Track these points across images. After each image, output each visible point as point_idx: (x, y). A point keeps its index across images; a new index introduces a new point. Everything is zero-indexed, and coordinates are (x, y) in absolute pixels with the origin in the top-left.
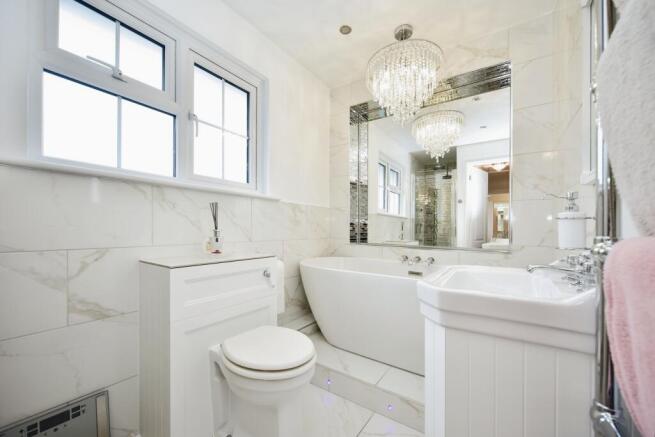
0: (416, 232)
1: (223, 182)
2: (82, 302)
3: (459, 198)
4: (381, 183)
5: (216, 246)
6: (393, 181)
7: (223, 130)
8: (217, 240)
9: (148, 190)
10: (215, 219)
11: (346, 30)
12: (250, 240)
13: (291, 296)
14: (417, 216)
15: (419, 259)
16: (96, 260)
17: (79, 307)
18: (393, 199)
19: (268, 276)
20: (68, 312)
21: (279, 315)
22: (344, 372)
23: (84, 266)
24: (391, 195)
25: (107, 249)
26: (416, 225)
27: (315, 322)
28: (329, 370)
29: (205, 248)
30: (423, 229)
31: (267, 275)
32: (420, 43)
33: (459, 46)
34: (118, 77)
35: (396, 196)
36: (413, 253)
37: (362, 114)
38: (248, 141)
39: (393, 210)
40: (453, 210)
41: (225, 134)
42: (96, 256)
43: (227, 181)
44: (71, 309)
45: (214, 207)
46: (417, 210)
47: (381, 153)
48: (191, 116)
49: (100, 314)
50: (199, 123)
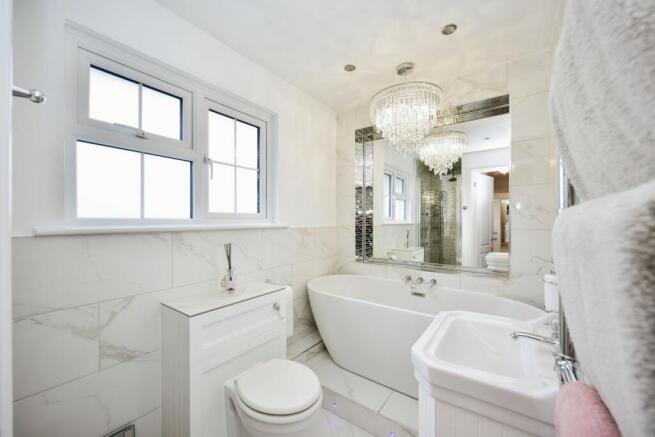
0: (422, 236)
1: (235, 216)
2: (111, 347)
3: (464, 204)
4: (387, 193)
5: (230, 285)
6: (398, 189)
7: (235, 166)
8: (231, 279)
9: (168, 237)
10: (229, 258)
11: (350, 68)
12: (261, 269)
13: (300, 316)
14: (422, 220)
15: (421, 280)
16: (124, 308)
17: (110, 352)
18: (399, 206)
19: (278, 309)
20: (100, 358)
21: (288, 339)
22: (351, 398)
23: (114, 314)
24: (397, 202)
25: (133, 297)
26: (422, 230)
27: (322, 341)
28: (335, 394)
29: (219, 285)
30: (428, 232)
31: (276, 307)
32: (420, 85)
33: (459, 78)
34: (141, 136)
35: (402, 203)
36: (416, 274)
37: (367, 135)
38: (258, 173)
39: (399, 217)
40: (458, 216)
41: (238, 169)
42: (123, 305)
43: (239, 214)
44: (103, 355)
45: (228, 248)
46: (422, 214)
47: (386, 165)
48: (206, 160)
49: (127, 356)
50: (214, 164)
